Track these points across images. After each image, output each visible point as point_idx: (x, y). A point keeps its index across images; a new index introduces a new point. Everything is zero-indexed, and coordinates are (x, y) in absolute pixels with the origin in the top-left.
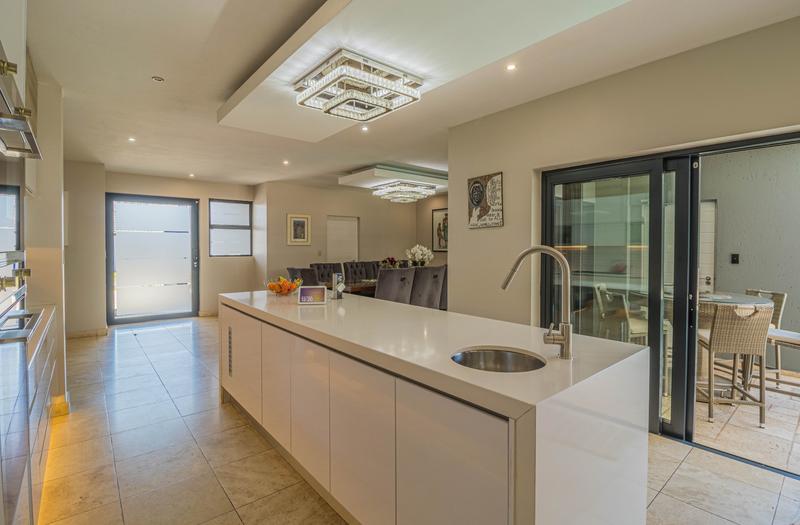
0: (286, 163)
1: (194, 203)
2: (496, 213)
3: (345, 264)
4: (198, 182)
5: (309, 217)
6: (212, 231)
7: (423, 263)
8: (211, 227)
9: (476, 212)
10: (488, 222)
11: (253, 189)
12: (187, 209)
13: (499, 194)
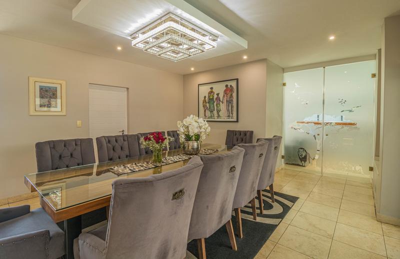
5: (64, 83)
7: (198, 137)
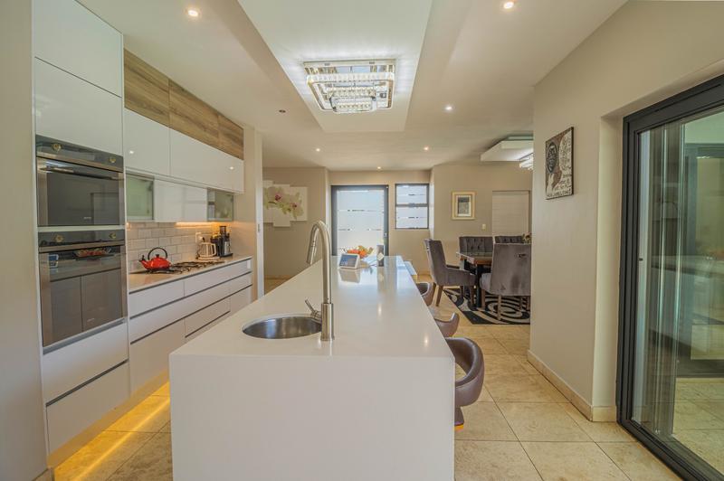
0: (426, 149)
1: (385, 187)
2: (566, 179)
3: (496, 237)
4: (384, 172)
6: (397, 208)
8: (396, 205)
9: (551, 180)
10: (560, 190)
11: (428, 172)
12: (381, 192)
13: (569, 154)
